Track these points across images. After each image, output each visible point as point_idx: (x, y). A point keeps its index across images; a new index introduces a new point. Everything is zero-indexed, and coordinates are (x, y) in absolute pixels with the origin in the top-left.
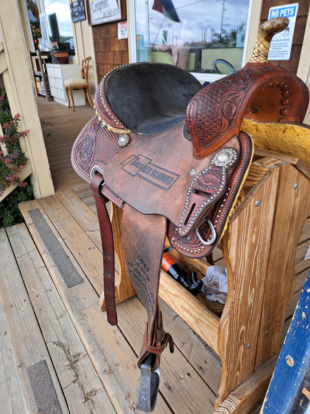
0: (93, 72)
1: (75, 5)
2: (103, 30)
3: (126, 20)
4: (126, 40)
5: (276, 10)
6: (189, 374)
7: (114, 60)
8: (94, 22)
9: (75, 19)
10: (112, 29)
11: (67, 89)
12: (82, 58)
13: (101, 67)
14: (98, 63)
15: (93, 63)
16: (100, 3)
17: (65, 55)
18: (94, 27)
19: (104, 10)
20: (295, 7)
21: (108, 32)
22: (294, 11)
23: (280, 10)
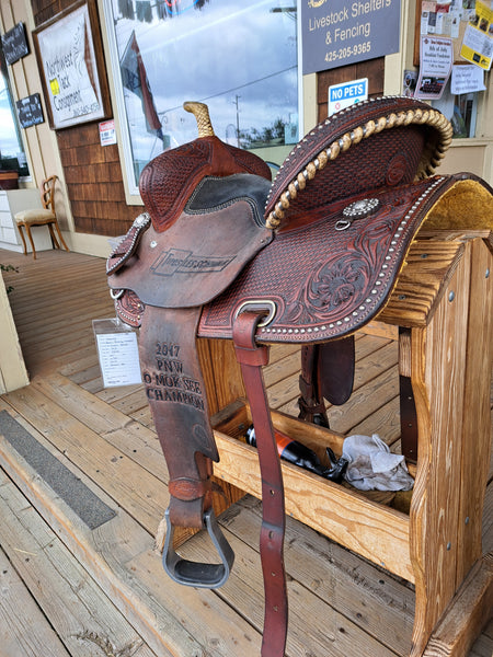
0: (63, 198)
1: (24, 102)
2: (75, 135)
3: (112, 118)
4: (115, 147)
5: (338, 89)
6: (342, 630)
7: (97, 177)
8: (59, 124)
9: (27, 123)
10: (90, 133)
11: (20, 226)
12: (41, 178)
13: (76, 189)
14: (69, 184)
15: (61, 184)
16: (67, 97)
17: (13, 176)
18: (59, 131)
19: (74, 107)
20: (363, 83)
21: (83, 137)
22: (364, 88)
23: (343, 88)
